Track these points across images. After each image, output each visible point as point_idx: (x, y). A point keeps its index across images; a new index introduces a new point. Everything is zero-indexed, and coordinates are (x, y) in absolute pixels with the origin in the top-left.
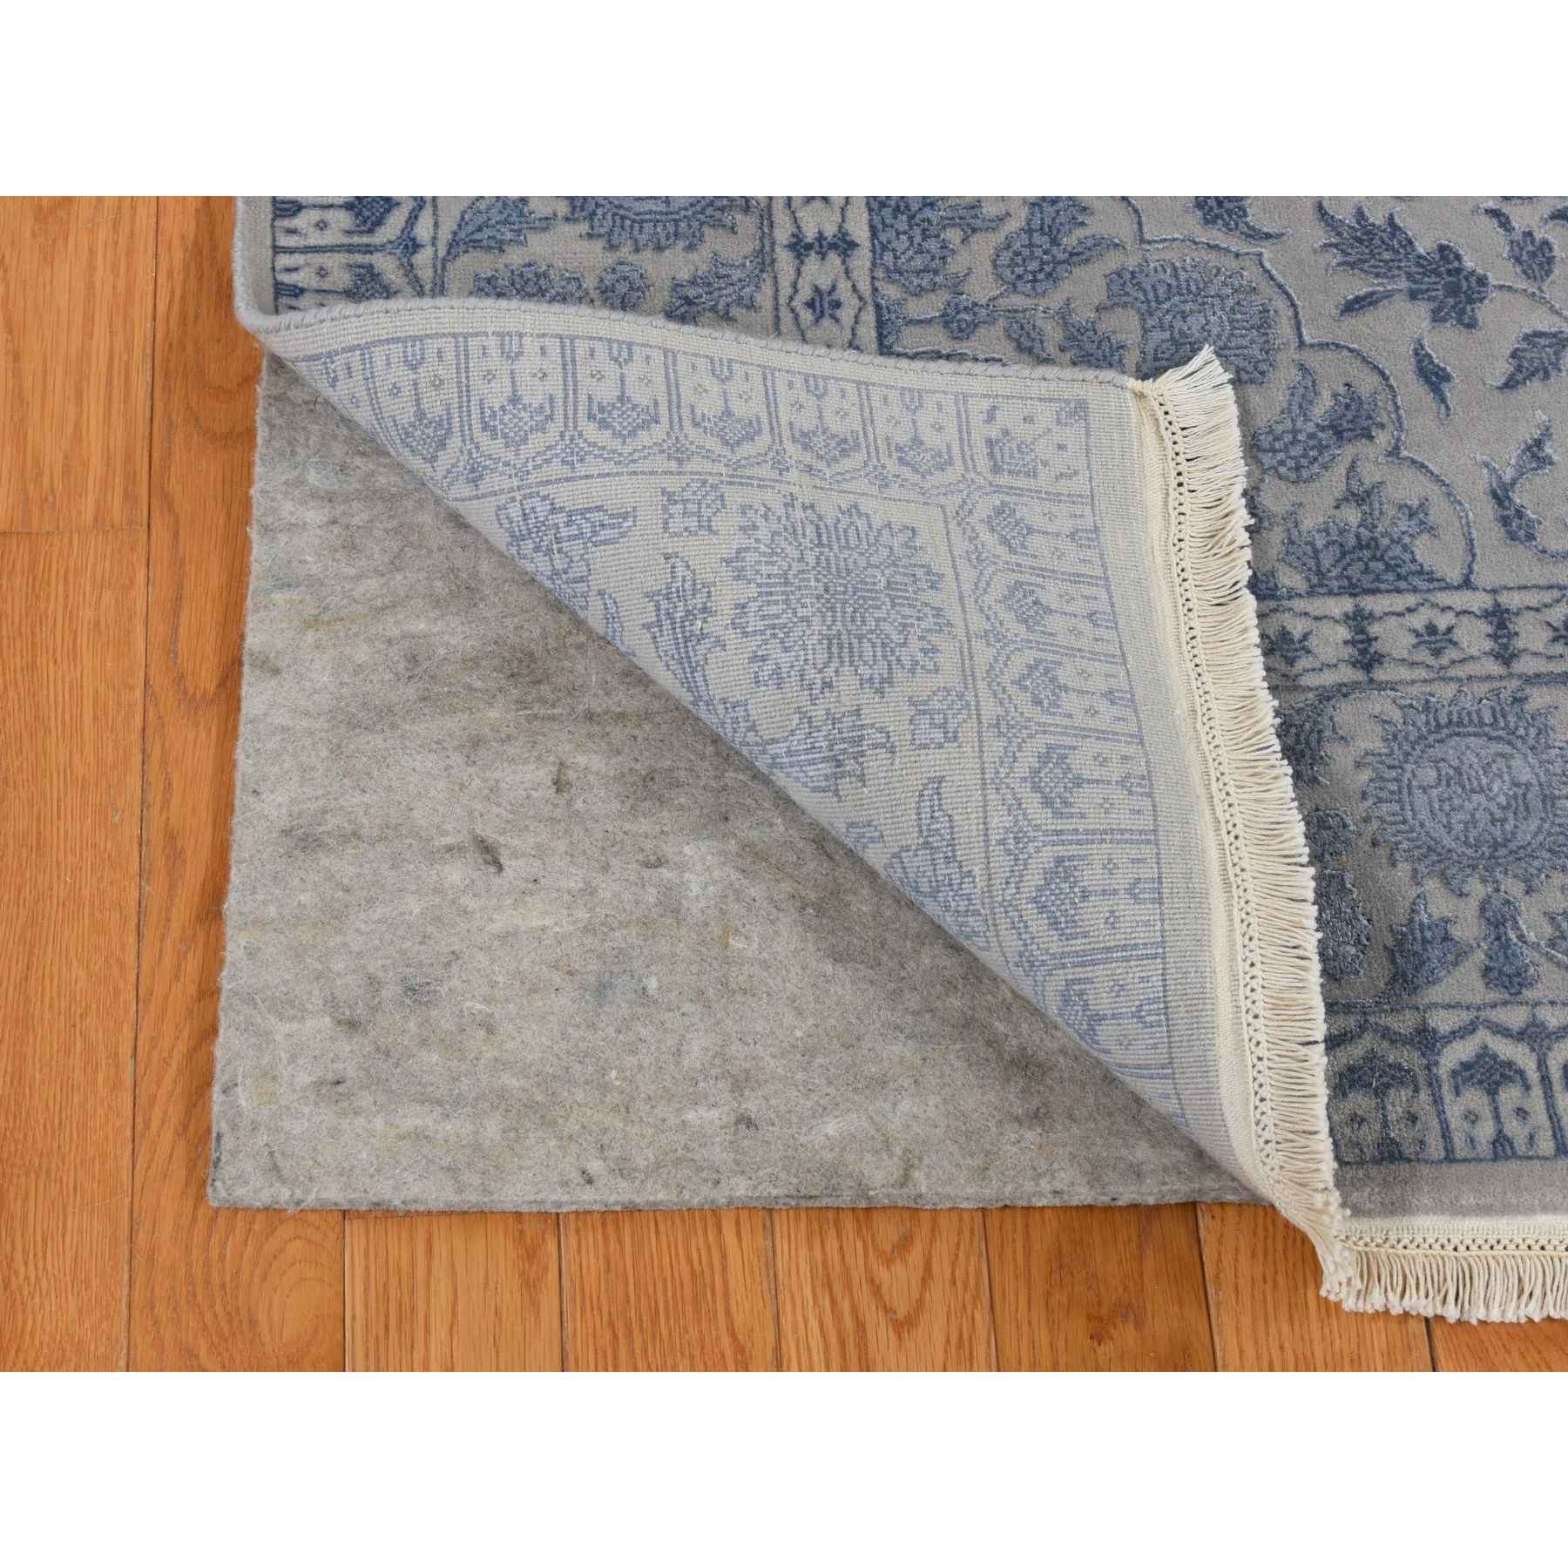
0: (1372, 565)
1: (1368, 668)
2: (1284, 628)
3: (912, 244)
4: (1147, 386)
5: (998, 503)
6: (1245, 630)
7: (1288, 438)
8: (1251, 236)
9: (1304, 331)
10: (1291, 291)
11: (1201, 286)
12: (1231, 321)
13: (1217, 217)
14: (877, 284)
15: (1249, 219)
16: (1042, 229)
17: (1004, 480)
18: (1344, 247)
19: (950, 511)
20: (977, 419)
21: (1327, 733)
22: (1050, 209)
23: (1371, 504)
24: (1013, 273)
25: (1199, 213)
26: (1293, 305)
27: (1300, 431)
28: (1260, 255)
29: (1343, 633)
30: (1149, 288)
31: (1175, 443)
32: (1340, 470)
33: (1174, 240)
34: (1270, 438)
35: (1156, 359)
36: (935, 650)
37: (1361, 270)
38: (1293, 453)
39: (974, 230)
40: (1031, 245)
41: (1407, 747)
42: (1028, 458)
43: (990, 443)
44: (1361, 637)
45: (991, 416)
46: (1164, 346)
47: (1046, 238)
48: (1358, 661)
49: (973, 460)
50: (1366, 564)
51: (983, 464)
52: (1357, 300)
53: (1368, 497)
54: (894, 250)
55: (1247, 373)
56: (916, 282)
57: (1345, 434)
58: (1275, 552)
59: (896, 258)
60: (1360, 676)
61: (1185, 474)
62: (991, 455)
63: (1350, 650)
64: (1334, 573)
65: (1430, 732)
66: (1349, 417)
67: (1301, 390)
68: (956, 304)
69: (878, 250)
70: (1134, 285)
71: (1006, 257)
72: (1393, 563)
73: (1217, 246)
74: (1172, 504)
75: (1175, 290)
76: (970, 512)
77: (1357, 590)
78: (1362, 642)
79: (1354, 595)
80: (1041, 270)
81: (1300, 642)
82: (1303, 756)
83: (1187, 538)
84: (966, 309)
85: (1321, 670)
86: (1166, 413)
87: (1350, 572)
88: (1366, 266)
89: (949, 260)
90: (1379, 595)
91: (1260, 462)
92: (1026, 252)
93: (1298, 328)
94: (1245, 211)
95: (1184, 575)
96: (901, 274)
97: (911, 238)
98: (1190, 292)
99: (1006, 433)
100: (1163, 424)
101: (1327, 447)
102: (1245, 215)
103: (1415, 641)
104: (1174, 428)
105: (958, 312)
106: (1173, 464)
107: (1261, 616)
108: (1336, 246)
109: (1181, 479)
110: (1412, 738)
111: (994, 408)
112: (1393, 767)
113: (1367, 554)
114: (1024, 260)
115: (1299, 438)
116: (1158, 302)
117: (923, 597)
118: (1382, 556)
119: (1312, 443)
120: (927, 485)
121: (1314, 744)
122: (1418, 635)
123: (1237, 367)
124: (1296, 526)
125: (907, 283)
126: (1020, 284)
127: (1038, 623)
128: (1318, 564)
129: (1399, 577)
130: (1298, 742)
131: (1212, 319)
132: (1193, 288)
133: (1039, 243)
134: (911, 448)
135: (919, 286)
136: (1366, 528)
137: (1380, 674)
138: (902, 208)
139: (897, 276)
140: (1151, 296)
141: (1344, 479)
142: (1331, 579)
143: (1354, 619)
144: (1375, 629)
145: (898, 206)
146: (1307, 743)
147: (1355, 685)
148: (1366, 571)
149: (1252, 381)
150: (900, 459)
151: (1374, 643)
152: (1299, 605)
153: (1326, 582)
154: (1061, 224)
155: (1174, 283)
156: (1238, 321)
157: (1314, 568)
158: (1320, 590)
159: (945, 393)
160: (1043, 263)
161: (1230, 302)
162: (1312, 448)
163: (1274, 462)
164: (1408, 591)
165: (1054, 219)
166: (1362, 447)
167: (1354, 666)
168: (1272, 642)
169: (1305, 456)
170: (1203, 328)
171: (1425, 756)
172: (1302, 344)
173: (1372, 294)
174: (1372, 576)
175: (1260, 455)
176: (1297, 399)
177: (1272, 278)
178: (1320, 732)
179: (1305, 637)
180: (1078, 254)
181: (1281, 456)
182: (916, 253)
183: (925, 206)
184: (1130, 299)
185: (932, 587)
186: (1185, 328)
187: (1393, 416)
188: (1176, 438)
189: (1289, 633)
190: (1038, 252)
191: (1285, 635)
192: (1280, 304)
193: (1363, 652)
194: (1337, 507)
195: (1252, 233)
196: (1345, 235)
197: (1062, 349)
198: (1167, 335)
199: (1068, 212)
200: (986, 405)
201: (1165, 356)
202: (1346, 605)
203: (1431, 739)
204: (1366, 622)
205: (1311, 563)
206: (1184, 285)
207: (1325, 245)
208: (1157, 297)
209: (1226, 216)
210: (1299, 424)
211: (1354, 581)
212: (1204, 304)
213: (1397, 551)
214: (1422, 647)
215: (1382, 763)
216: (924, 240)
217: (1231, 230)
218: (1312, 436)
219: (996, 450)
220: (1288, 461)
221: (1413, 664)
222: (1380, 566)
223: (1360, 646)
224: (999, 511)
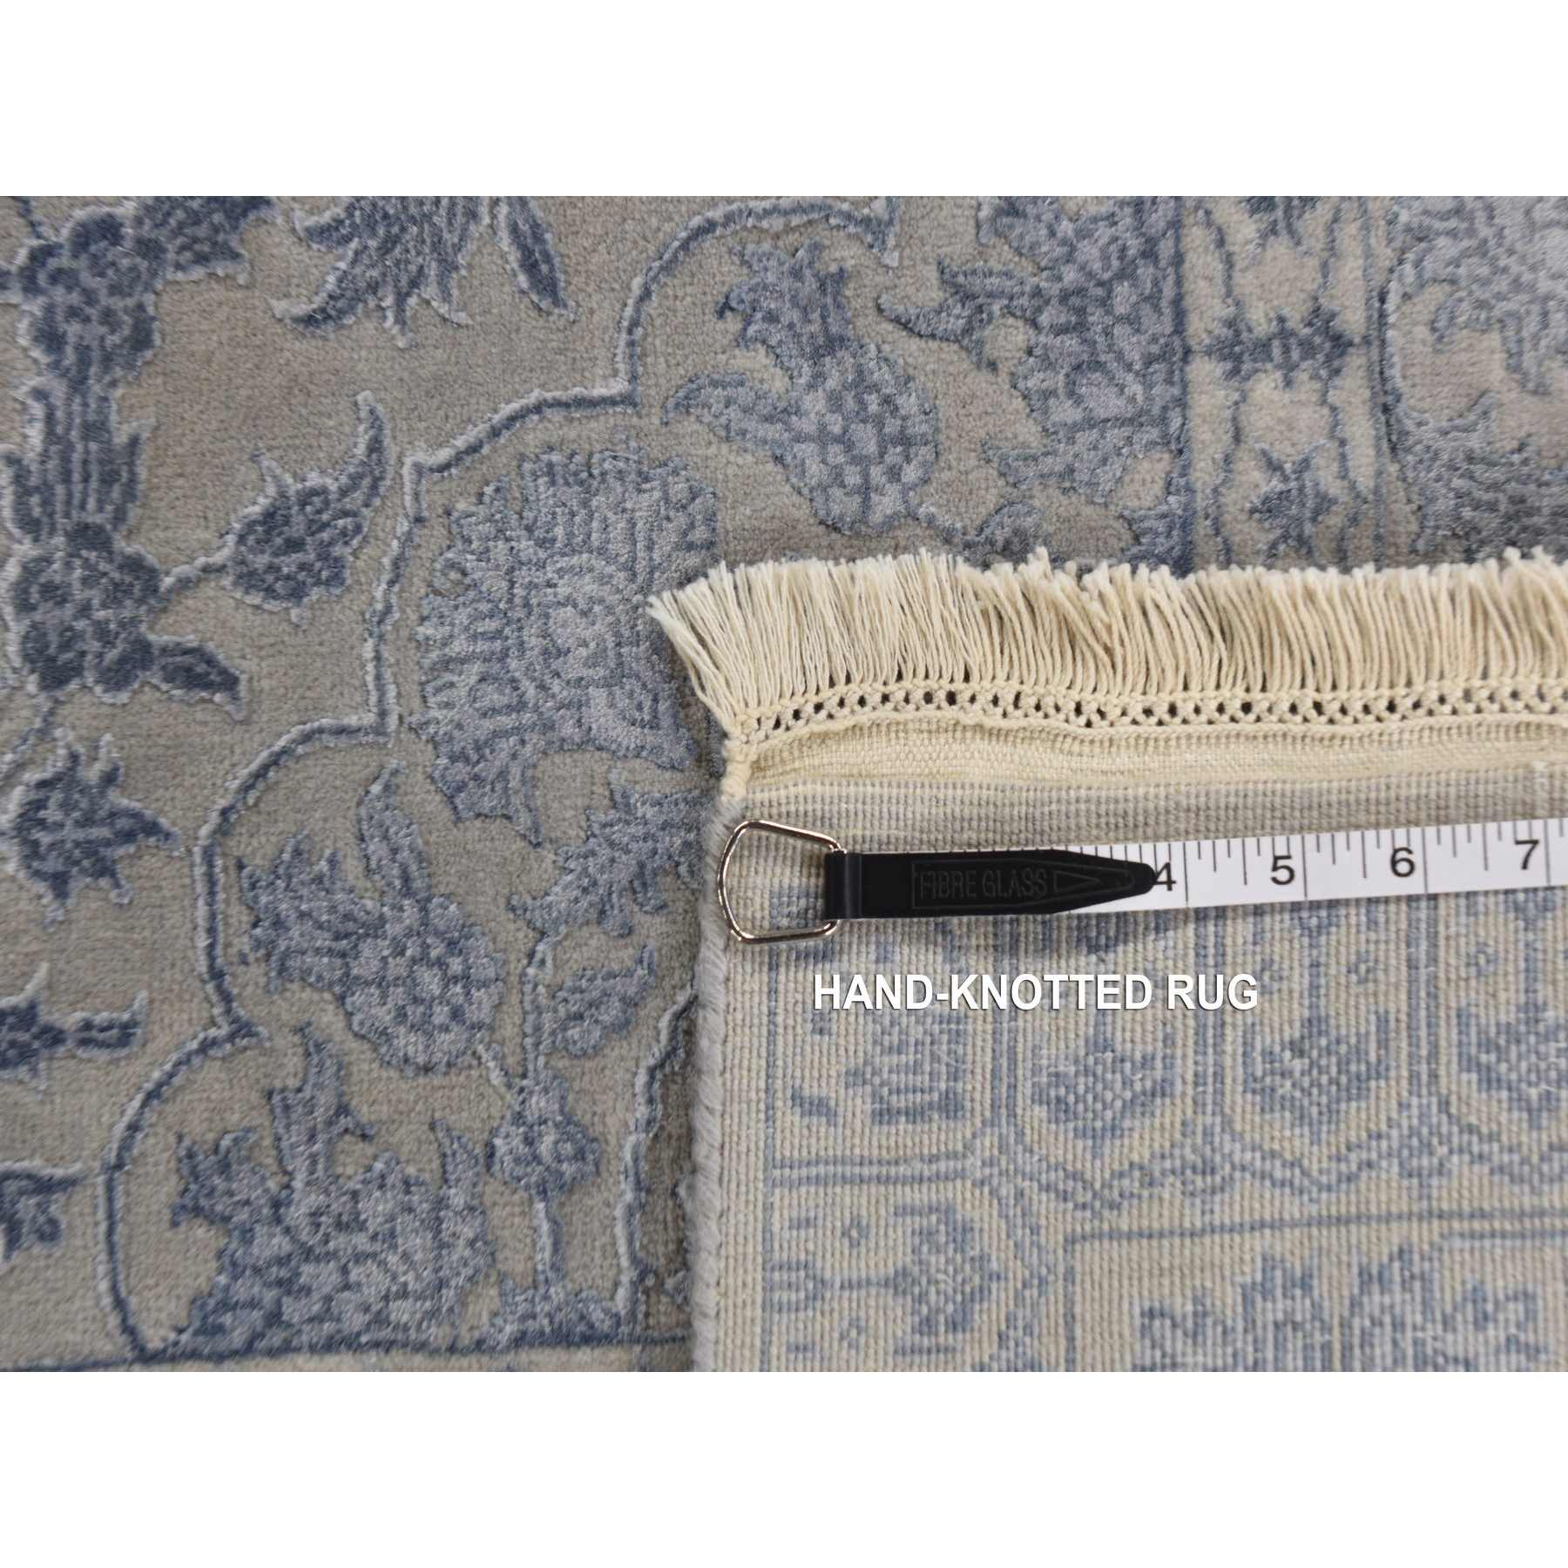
0: (1121, 309)
1: (1340, 344)
2: (1253, 511)
3: (374, 1255)
4: (739, 754)
5: (1040, 1112)
6: (1310, 596)
7: (836, 454)
8: (374, 487)
9: (599, 391)
10: (507, 409)
11: (484, 607)
12: (571, 549)
13: (324, 556)
14: (466, 1339)
15: (333, 487)
16: (343, 955)
17: (976, 1089)
18: (404, 282)
19: (1083, 1223)
20: (824, 1139)
21: (1475, 442)
22: (295, 932)
23: (990, 295)
24: (445, 1029)
25: (315, 593)
26: (538, 408)
27: (823, 428)
28: (419, 469)
29: (1266, 386)
30: (488, 725)
31: (862, 702)
32: (910, 349)
33: (378, 658)
34: (837, 492)
35: (654, 725)
36: (1476, 1296)
37: (458, 248)
38: (872, 448)
39: (343, 1109)
40: (381, 982)
41: (1502, 284)
42: (917, 1032)
43: (884, 1115)
44: (1276, 350)
45: (817, 1108)
46: (623, 702)
47: (366, 949)
48: (1329, 359)
49: (933, 1159)
50: (1120, 319)
51: (937, 1135)
52: (530, 266)
53: (974, 297)
54: (386, 1298)
55: (692, 526)
56: (461, 1251)
57: (834, 330)
58: (1088, 511)
59: (404, 1294)
60: (1356, 362)
61: (932, 684)
62: (915, 1114)
63: (1302, 376)
64: (1136, 389)
65: (1471, 232)
66: (795, 316)
67: (733, 413)
68: (517, 1161)
69: (385, 1334)
70: (482, 757)
71: (408, 1042)
72: (1115, 263)
73: (396, 564)
74: (994, 720)
75: (496, 668)
76: (1075, 1176)
77: (1177, 343)
78: (1286, 350)
79: (1187, 352)
80: (440, 963)
81: (1286, 479)
82: (1522, 501)
83: (1075, 695)
84: (529, 1141)
85: (1343, 443)
86: (797, 715)
87: (1135, 356)
88: (451, 238)
89: (411, 1170)
90: (1188, 302)
91: (890, 523)
92: (398, 995)
93: (592, 403)
94: (314, 492)
95: (1161, 711)
96: (441, 1284)
97: (360, 1258)
98: (498, 634)
99: (855, 1077)
100: (819, 724)
101: (860, 372)
102: (322, 491)
103: (1284, 238)
104: (830, 697)
105: (536, 1158)
106: (909, 712)
107: (1228, 557)
108: (401, 299)
109: (941, 696)
110: (1484, 271)
111: (797, 1098)
112: (1545, 314)
113: (1096, 317)
114: (416, 1001)
115: (836, 429)
116: (521, 706)
117: (1335, 1310)
118: (1101, 284)
119: (850, 403)
120: (1018, 1271)
121: (1498, 474)
122: (1273, 230)
123: (677, 547)
124: (1035, 459)
125: (466, 1272)
126: (472, 1014)
127: (1359, 1052)
128: (1121, 421)
129: (1149, 254)
130: (1492, 507)
131: (563, 591)
132: (491, 625)
133: (375, 965)
134: (921, 1298)
135: (472, 1243)
136: (1039, 310)
137: (1353, 320)
138: (284, 1273)
139: (449, 1295)
140: (507, 721)
141: (934, 345)
142: (1149, 398)
143: (1238, 359)
144: (1259, 320)
145: (279, 1283)
146: (1495, 486)
147: (1380, 376)
148: (1132, 321)
149: (710, 518)
150: (953, 1326)
151: (1290, 325)
152: (1204, 473)
153: (1156, 411)
154: (333, 909)
155: (476, 668)
156: (570, 535)
157: (1126, 431)
158: (1175, 423)
159: (768, 1208)
160: (423, 959)
161: (526, 546)
162: (863, 405)
163: (893, 490)
164: (1178, 239)
165: (320, 926)
166: (857, 297)
167: (1337, 372)
168: (1285, 537)
169: (879, 423)
170: (584, 614)
171: (1519, 246)
172: (627, 400)
173: (514, 230)
174: (1146, 309)
175: (876, 517)
176: (751, 424)
177: (474, 449)
178: (1470, 459)
179: (1274, 467)
180: (406, 878)
181: (877, 474)
182: (394, 1247)
183: (278, 1220)
184: (515, 770)
185: (1306, 1286)
186: (583, 652)
187: (796, 221)
188: (852, 700)
189: (1266, 500)
190: (397, 967)
191: (1268, 508)
192: (534, 435)
193: (1308, 349)
194: (993, 366)
195: (366, 482)
196: (375, 273)
197: (628, 931)
198: (598, 696)
199: (305, 892)
200: (790, 1118)
201: (647, 704)
202: (1205, 371)
203: (1485, 231)
204: (1245, 336)
205: (1115, 436)
206: (482, 646)
207: (400, 320)
208: (509, 709)
209: (325, 535)
210: (808, 426)
211: (1155, 349)
212: (527, 605)
213: (1089, 252)
214: (1299, 225)
215: (1536, 339)
216: (362, 1227)
217: (358, 529)
218: (835, 402)
219: (899, 1102)
220: (888, 459)
221: (1331, 248)
222: (1122, 290)
223: (1295, 355)
224: (1062, 1110)
